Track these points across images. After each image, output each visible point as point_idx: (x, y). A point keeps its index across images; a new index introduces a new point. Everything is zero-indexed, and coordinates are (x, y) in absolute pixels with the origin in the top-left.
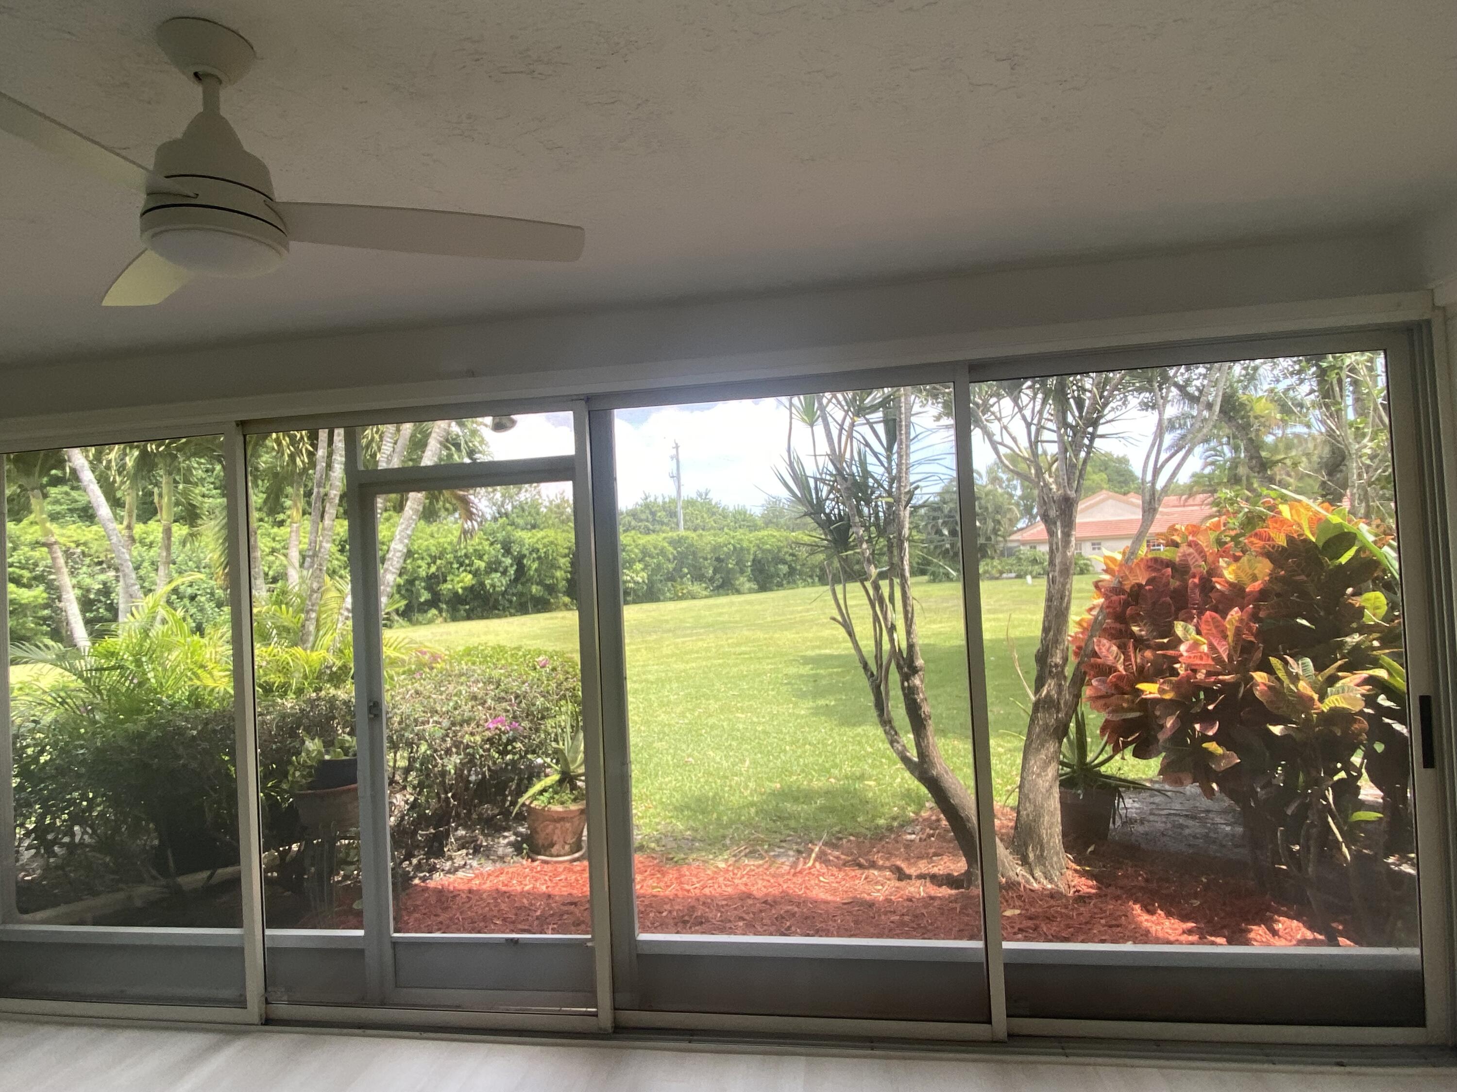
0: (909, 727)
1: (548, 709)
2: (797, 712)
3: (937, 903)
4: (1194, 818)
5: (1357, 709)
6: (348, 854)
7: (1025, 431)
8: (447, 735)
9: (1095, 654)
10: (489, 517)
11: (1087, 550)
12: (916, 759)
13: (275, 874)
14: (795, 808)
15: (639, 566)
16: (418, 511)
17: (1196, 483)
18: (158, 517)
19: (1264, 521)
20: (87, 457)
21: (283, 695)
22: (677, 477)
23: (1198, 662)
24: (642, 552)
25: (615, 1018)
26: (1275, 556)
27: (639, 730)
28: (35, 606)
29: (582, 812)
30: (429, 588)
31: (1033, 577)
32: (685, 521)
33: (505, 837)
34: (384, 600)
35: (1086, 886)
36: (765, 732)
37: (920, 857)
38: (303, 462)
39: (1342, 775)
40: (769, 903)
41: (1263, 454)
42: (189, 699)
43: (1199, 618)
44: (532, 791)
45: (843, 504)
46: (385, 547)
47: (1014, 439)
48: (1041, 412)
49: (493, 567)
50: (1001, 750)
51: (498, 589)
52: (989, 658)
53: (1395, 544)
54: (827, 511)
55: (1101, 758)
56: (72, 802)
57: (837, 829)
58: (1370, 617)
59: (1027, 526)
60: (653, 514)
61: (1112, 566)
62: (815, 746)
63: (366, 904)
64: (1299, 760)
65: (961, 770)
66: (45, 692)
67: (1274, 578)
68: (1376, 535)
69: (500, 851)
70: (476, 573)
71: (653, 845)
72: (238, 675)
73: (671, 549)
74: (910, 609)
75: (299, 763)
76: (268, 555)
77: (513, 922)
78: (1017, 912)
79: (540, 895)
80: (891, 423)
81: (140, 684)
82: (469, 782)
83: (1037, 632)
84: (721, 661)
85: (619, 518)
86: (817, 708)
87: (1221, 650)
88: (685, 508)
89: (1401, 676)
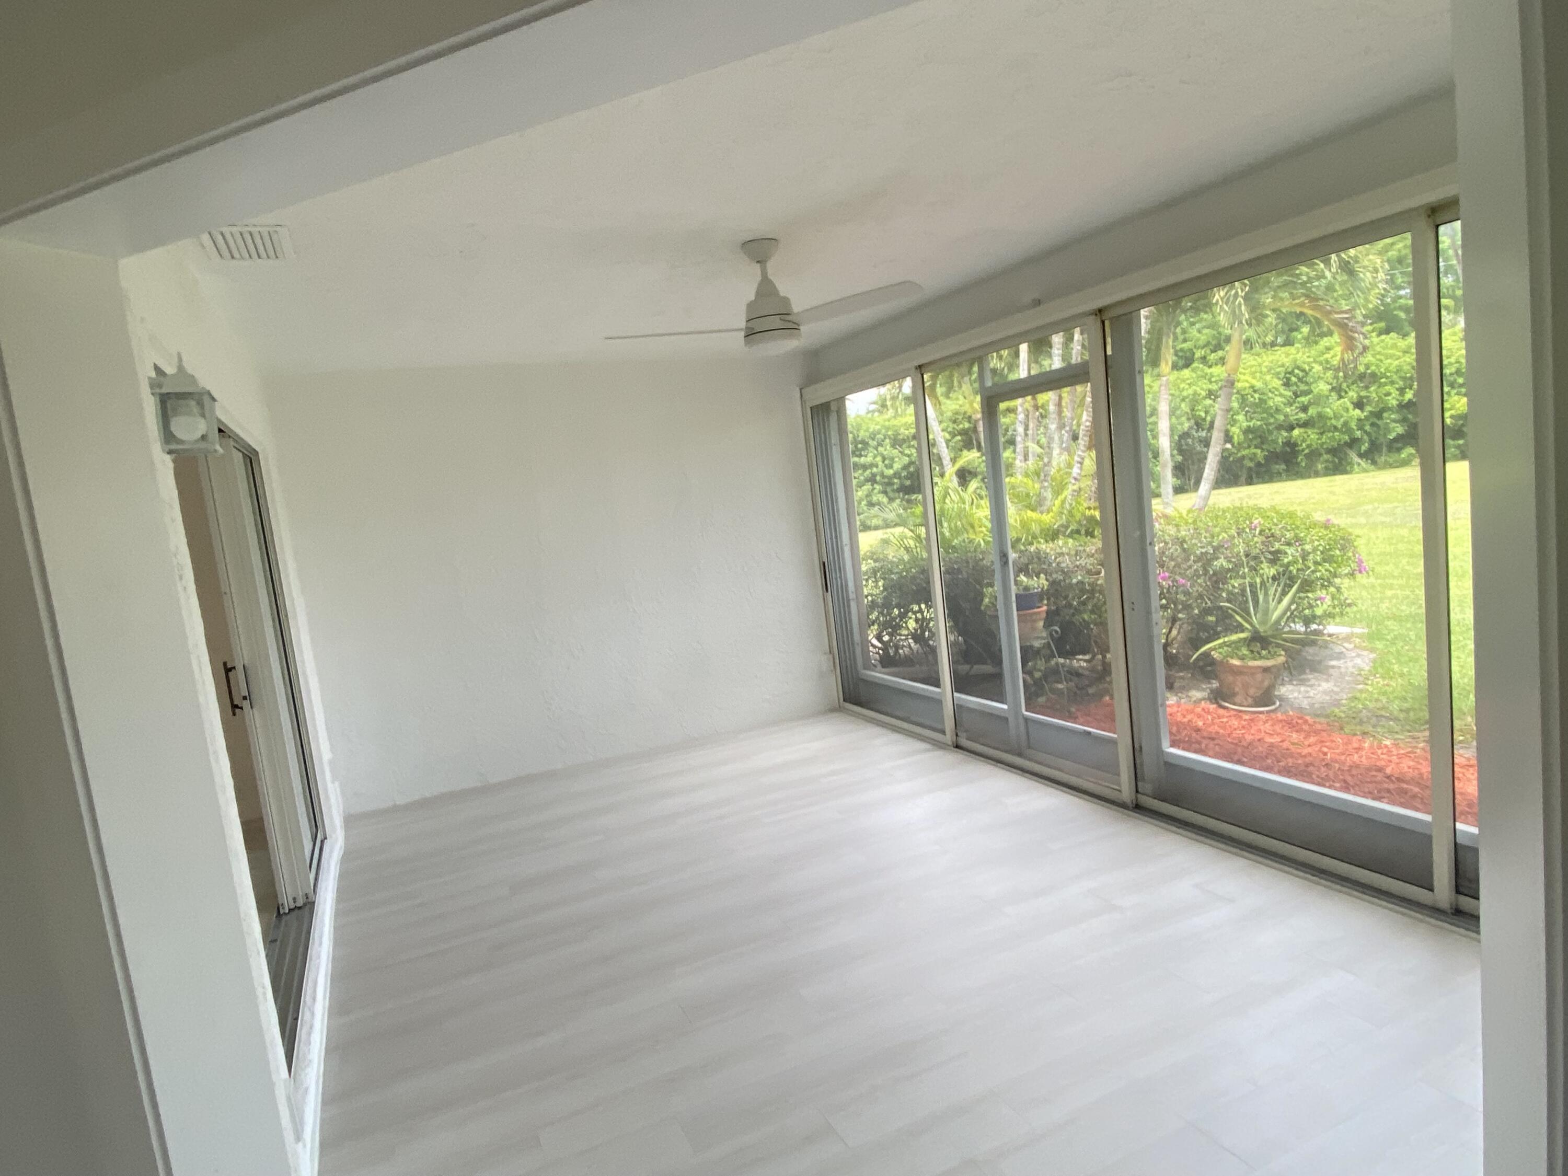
25: (1136, 798)
44: (1214, 643)
63: (1009, 690)
76: (1205, 398)
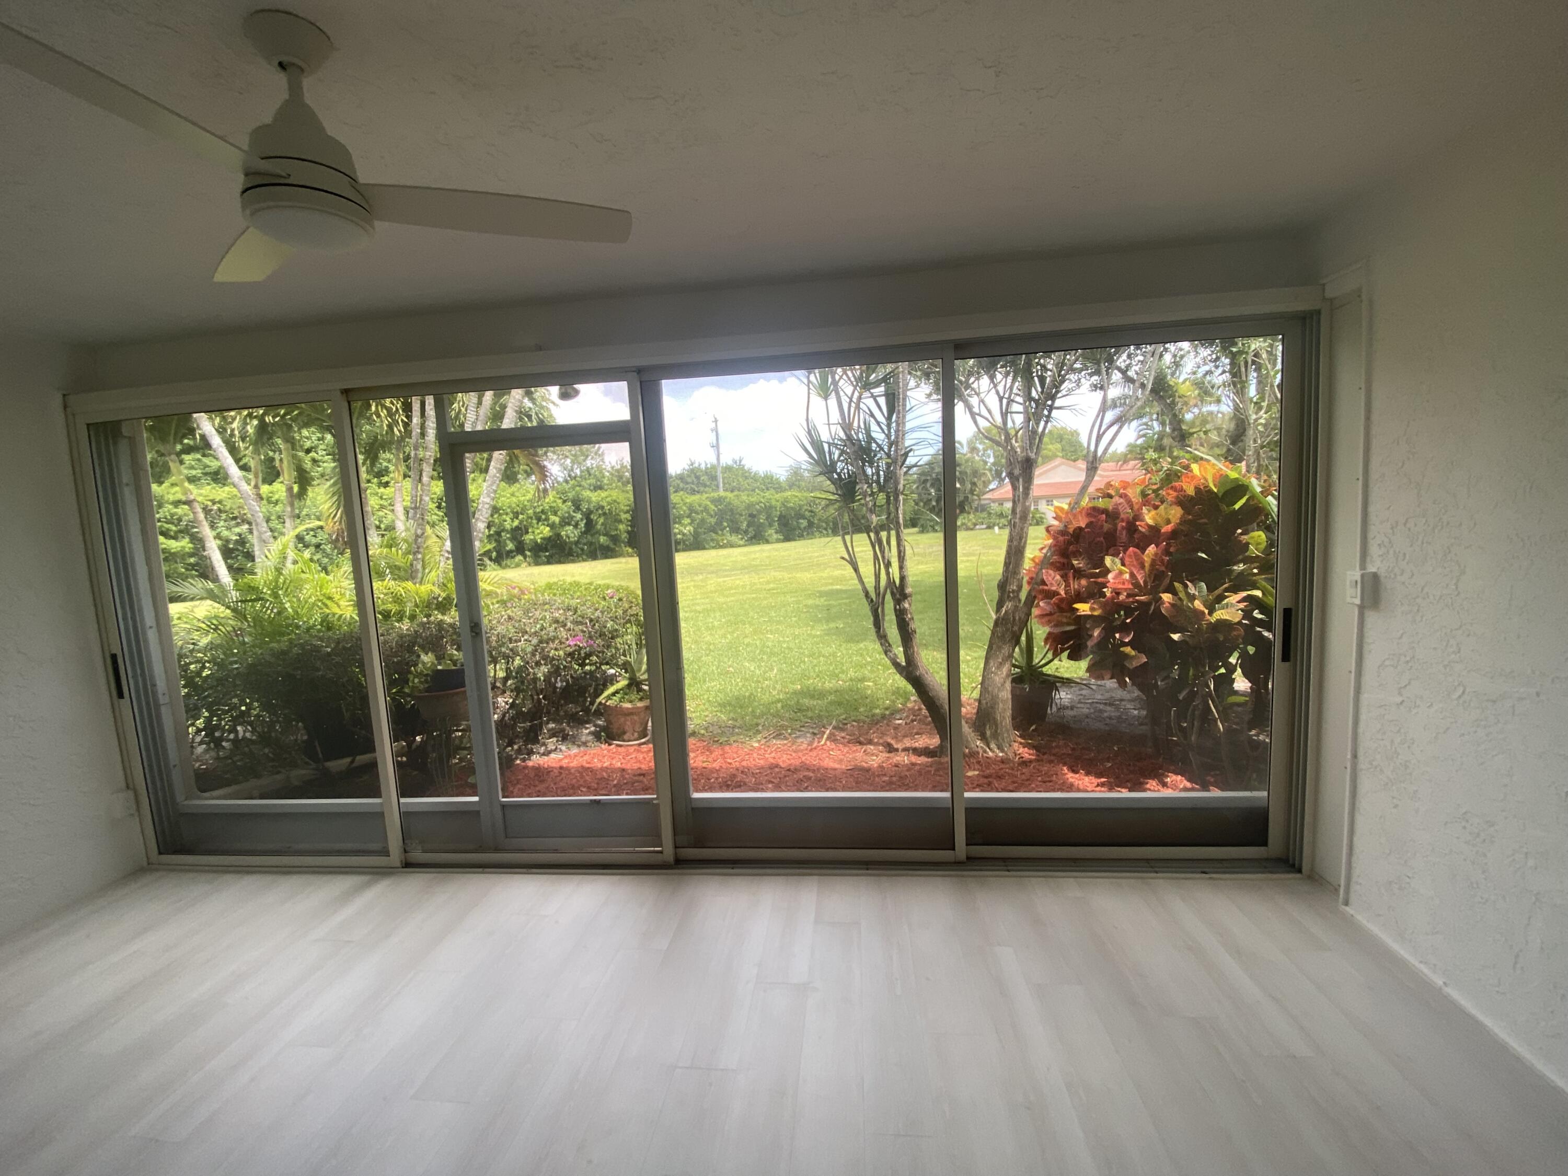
0: (900, 642)
1: (616, 630)
2: (813, 632)
3: (917, 768)
4: (1111, 705)
5: (1237, 620)
6: (462, 742)
7: (998, 403)
8: (536, 650)
9: (1043, 583)
10: (561, 479)
11: (1043, 506)
12: (904, 664)
13: (404, 759)
14: (811, 702)
15: (686, 521)
16: (501, 470)
17: (1131, 452)
18: (281, 479)
19: (1179, 477)
20: (214, 425)
21: (400, 620)
22: (716, 446)
23: (1120, 586)
24: (689, 509)
25: (676, 853)
26: (1184, 502)
27: (690, 648)
28: (184, 555)
29: (647, 708)
30: (513, 539)
31: (1000, 528)
32: (724, 484)
33: (587, 728)
34: (477, 544)
35: (1027, 753)
36: (789, 648)
37: (905, 736)
38: (400, 431)
39: (1223, 671)
40: (791, 771)
41: (1184, 427)
42: (321, 624)
43: (1125, 553)
44: (606, 693)
45: (852, 465)
46: (475, 505)
47: (989, 411)
48: (1011, 388)
49: (566, 521)
50: (968, 658)
51: (572, 539)
52: (962, 591)
53: (1276, 494)
54: (839, 471)
55: (1043, 662)
56: (234, 707)
57: (843, 717)
58: (1253, 551)
59: (997, 487)
60: (698, 478)
61: (1060, 514)
62: (827, 657)
63: (479, 778)
64: (1190, 660)
65: (938, 673)
66: (199, 620)
67: (1183, 522)
68: (1262, 487)
69: (584, 739)
70: (552, 526)
71: (702, 732)
72: (360, 604)
73: (713, 507)
74: (902, 548)
75: (416, 671)
76: (378, 511)
77: (596, 789)
78: (977, 773)
79: (615, 769)
80: (891, 396)
81: (279, 613)
82: (556, 688)
83: (1000, 569)
84: (754, 596)
85: (669, 481)
86: (829, 629)
87: (1139, 577)
88: (723, 473)
89: (1272, 596)
